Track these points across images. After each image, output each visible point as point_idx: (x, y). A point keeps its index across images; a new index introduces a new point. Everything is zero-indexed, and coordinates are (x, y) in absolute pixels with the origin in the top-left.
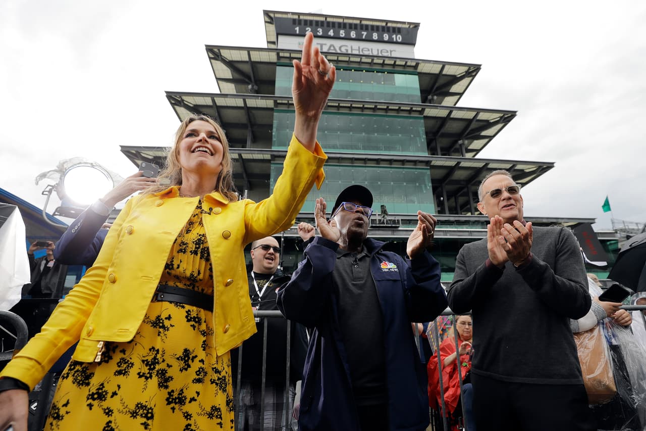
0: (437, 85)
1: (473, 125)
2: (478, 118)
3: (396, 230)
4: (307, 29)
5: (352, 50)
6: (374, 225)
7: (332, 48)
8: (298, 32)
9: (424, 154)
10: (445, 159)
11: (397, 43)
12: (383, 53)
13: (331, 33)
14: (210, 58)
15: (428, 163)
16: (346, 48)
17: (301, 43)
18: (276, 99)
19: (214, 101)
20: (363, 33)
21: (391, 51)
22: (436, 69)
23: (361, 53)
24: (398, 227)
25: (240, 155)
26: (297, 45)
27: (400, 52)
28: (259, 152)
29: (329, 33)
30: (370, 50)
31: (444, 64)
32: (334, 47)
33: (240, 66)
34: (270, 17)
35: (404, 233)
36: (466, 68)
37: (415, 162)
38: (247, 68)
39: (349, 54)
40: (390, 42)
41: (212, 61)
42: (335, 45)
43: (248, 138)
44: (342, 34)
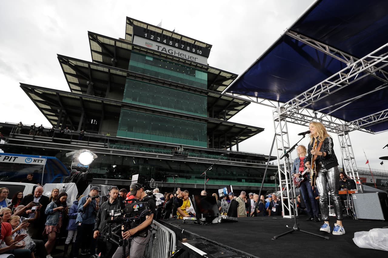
0: (216, 80)
1: (231, 104)
2: (234, 101)
3: (186, 158)
4: (152, 36)
5: (175, 53)
6: (176, 154)
7: (164, 50)
8: (146, 36)
9: (205, 116)
10: (215, 120)
11: (199, 54)
12: (191, 58)
13: (165, 41)
14: (90, 39)
15: (206, 121)
16: (172, 51)
17: (147, 43)
18: (128, 73)
19: (89, 66)
20: (182, 45)
21: (195, 58)
22: (217, 72)
23: (180, 57)
24: (187, 156)
25: (102, 101)
26: (145, 43)
27: (200, 60)
28: (115, 102)
29: (164, 41)
30: (185, 55)
31: (221, 71)
32: (165, 49)
33: (109, 47)
34: (130, 21)
35: (190, 159)
36: (231, 75)
37: (200, 120)
38: (112, 49)
39: (173, 56)
40: (196, 53)
41: (91, 41)
42: (166, 48)
43: (107, 90)
44: (171, 44)
